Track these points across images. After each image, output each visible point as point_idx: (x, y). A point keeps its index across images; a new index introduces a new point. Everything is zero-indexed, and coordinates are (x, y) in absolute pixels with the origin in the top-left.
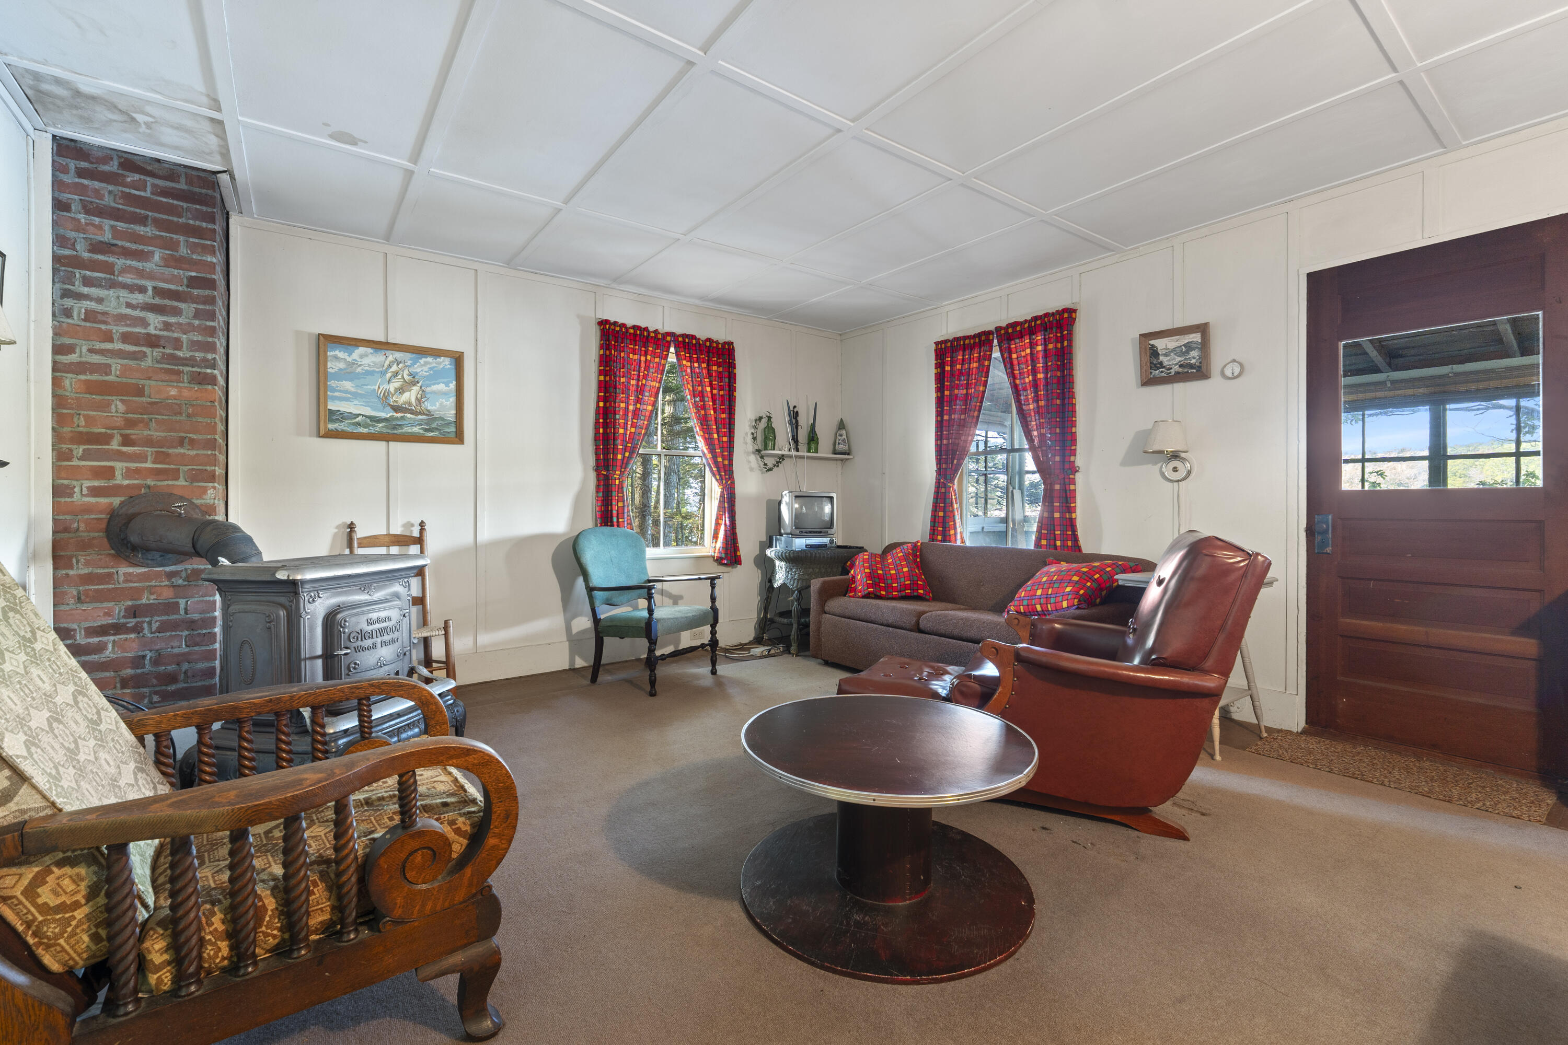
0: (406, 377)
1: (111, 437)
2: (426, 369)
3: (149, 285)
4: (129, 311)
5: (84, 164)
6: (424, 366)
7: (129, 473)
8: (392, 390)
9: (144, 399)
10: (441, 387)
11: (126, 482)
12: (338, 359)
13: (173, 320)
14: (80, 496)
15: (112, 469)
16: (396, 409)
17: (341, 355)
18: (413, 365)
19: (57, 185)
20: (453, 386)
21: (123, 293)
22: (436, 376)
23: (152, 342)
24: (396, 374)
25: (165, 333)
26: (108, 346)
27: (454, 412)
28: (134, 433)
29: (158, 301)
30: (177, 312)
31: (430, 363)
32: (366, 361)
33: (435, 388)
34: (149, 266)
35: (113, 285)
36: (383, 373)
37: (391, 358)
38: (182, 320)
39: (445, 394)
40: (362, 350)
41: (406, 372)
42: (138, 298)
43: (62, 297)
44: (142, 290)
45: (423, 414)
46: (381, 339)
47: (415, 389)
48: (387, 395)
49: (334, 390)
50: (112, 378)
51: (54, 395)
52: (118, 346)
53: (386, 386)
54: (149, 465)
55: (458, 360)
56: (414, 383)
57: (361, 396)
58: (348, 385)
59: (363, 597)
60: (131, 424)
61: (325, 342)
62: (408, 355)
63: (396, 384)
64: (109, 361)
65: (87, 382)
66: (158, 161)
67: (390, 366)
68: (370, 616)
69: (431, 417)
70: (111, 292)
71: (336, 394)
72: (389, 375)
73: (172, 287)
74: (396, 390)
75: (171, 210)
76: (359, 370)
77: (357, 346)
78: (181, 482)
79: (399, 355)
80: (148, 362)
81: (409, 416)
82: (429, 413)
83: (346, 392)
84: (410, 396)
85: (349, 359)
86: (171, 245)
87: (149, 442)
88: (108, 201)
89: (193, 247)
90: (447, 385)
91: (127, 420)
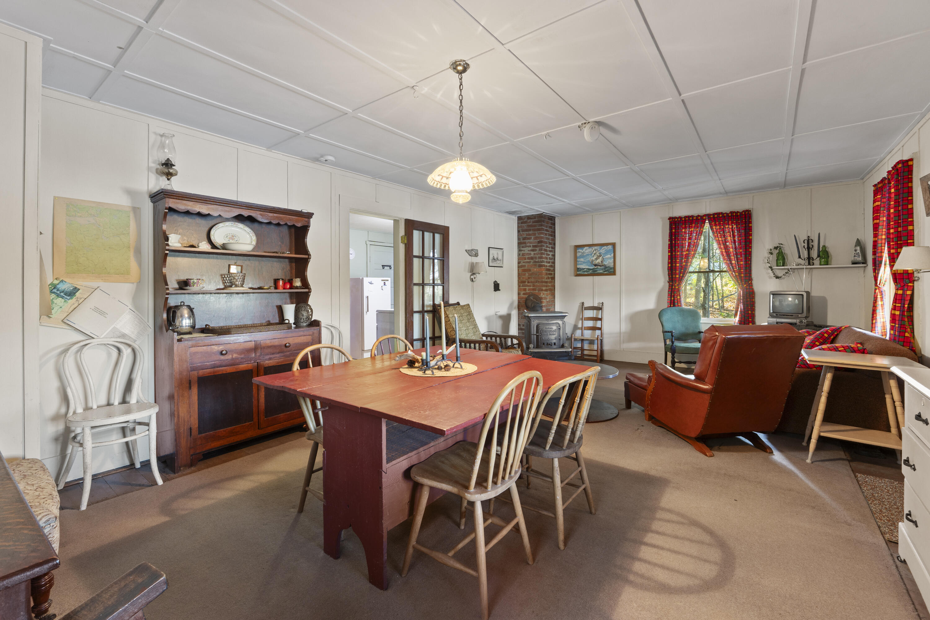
0: (598, 254)
1: (526, 281)
2: (604, 250)
3: (531, 245)
4: (528, 252)
5: (522, 221)
6: (603, 250)
7: (529, 289)
8: (594, 259)
9: (531, 272)
10: (609, 256)
11: (528, 292)
12: (580, 251)
13: (535, 252)
14: (522, 296)
15: (526, 289)
16: (595, 265)
17: (580, 250)
18: (600, 250)
19: (518, 227)
20: (612, 255)
21: (528, 248)
22: (607, 252)
23: (532, 258)
24: (595, 254)
25: (534, 256)
26: (525, 261)
27: (613, 264)
28: (530, 280)
29: (533, 248)
30: (536, 250)
31: (605, 248)
32: (587, 251)
33: (607, 257)
34: (531, 240)
35: (526, 247)
36: (591, 254)
37: (594, 249)
38: (537, 252)
39: (610, 258)
40: (586, 248)
41: (598, 253)
42: (530, 248)
43: (519, 251)
44: (530, 246)
45: (603, 266)
46: (591, 243)
47: (601, 258)
48: (592, 261)
49: (579, 262)
50: (526, 268)
51: (518, 273)
52: (527, 260)
53: (592, 258)
54: (531, 288)
55: (614, 245)
56: (600, 256)
57: (586, 262)
58: (582, 260)
59: (546, 322)
60: (529, 278)
61: (577, 247)
62: (599, 247)
63: (595, 257)
64: (526, 264)
65: (523, 269)
66: (533, 215)
67: (593, 252)
68: (546, 327)
69: (606, 267)
70: (526, 248)
71: (579, 263)
72: (593, 255)
73: (535, 244)
74: (595, 259)
75: (535, 226)
76: (585, 254)
77: (585, 247)
78: (537, 292)
79: (596, 248)
80: (531, 263)
81: (599, 267)
82: (605, 266)
83: (581, 262)
84: (599, 261)
85: (582, 252)
86: (535, 234)
87: (532, 282)
88: (525, 228)
89: (539, 234)
90: (611, 255)
91: (528, 277)
